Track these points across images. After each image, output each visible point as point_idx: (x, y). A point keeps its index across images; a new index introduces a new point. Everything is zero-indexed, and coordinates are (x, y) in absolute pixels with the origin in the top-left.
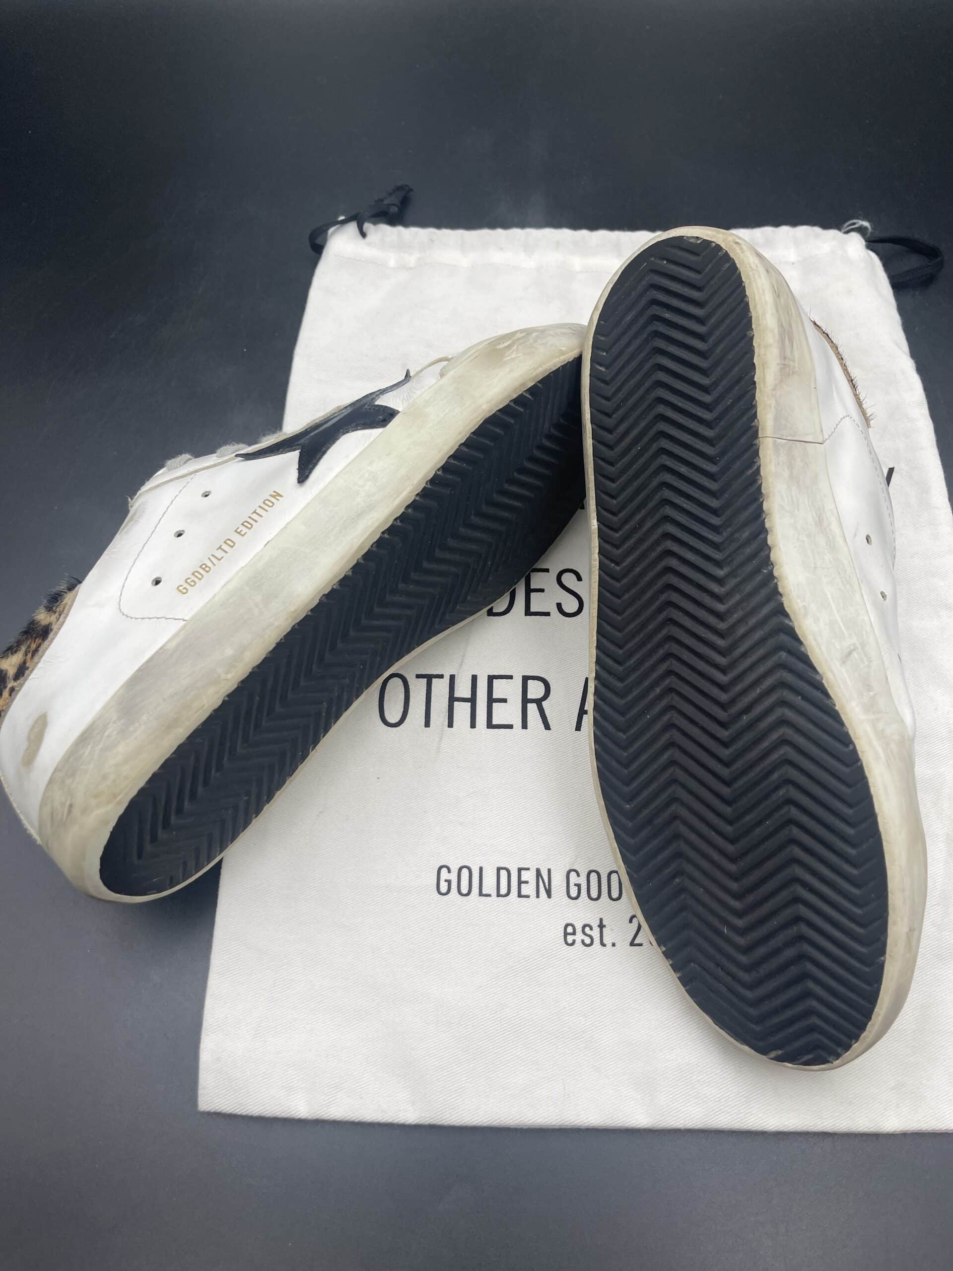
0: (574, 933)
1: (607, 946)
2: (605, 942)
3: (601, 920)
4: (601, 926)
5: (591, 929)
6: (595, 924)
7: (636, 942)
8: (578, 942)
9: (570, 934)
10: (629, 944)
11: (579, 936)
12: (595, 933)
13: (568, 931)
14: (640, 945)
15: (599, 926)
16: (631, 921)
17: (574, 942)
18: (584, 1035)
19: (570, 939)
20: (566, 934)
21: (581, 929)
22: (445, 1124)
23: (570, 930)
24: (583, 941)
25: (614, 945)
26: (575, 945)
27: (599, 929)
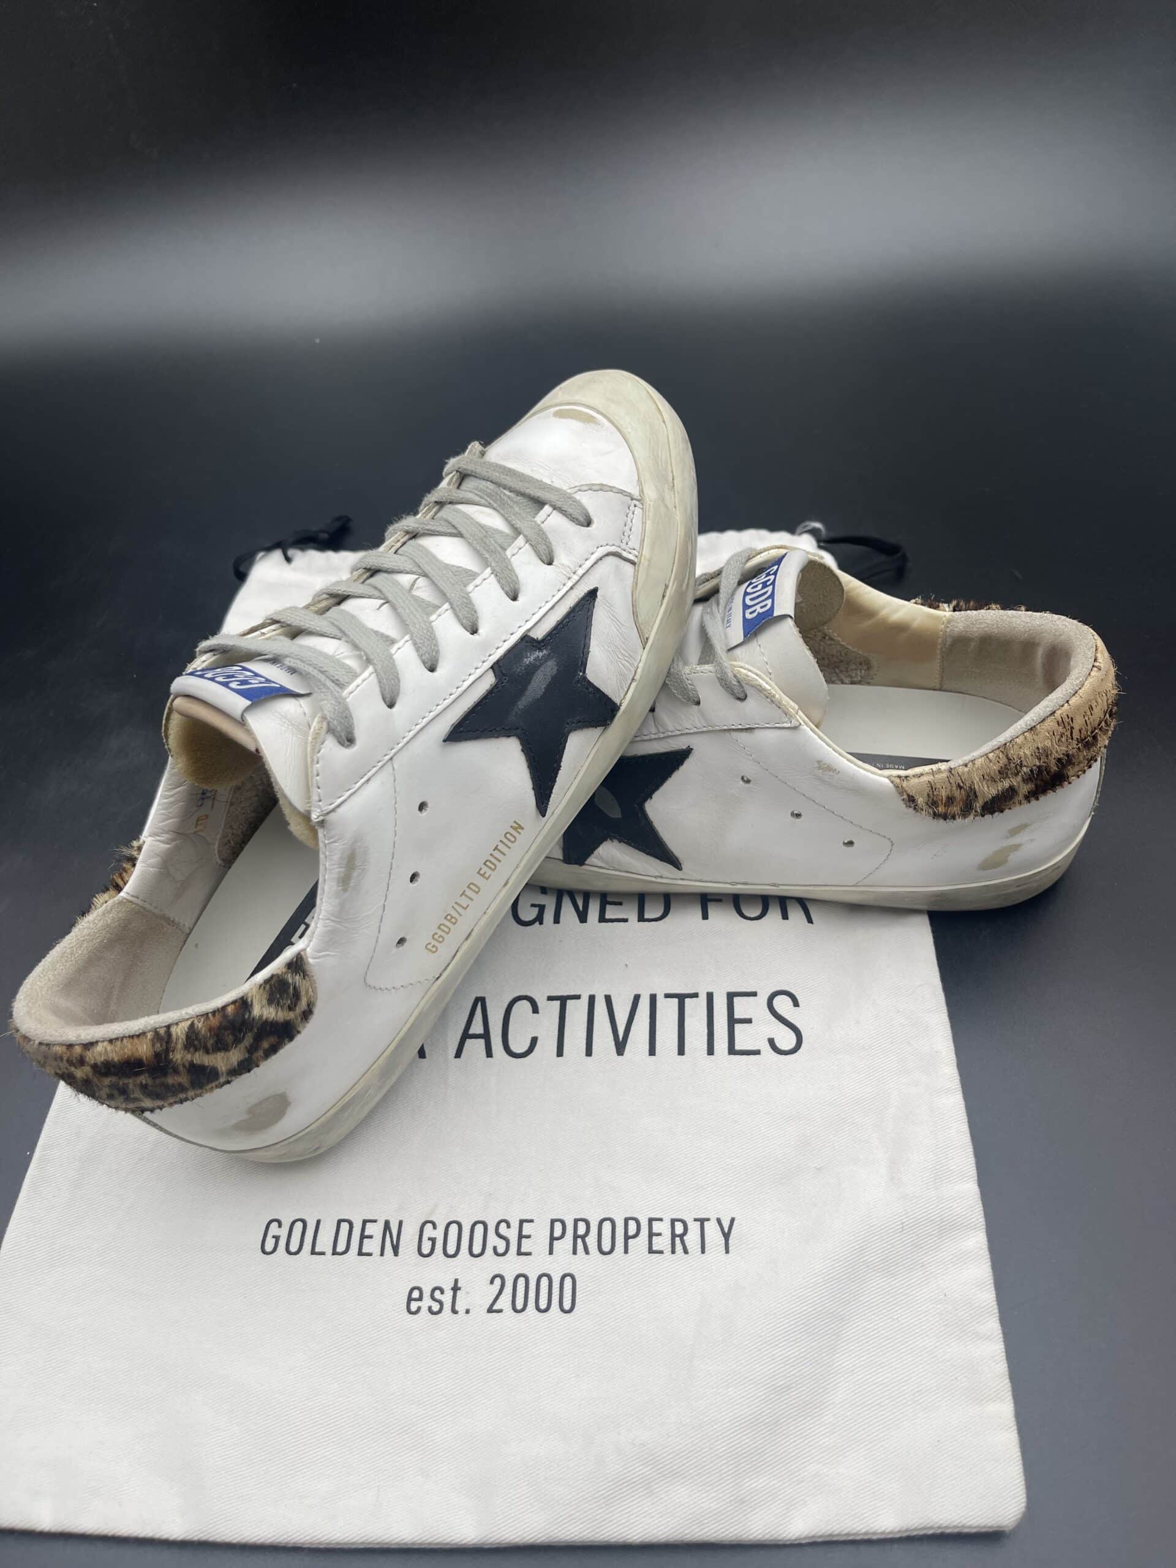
0: (420, 1299)
1: (460, 1313)
2: (457, 1308)
3: (456, 1281)
4: (456, 1289)
5: (442, 1292)
6: (448, 1287)
7: (495, 1307)
8: (424, 1310)
9: (416, 1300)
10: (486, 1310)
11: (427, 1302)
12: (447, 1298)
13: (413, 1296)
14: (500, 1311)
15: (452, 1289)
16: (492, 1282)
17: (419, 1309)
18: (414, 1428)
19: (414, 1306)
20: (410, 1299)
21: (429, 1294)
22: (219, 1540)
23: (416, 1294)
24: (430, 1309)
25: (467, 1312)
26: (420, 1314)
27: (452, 1293)
